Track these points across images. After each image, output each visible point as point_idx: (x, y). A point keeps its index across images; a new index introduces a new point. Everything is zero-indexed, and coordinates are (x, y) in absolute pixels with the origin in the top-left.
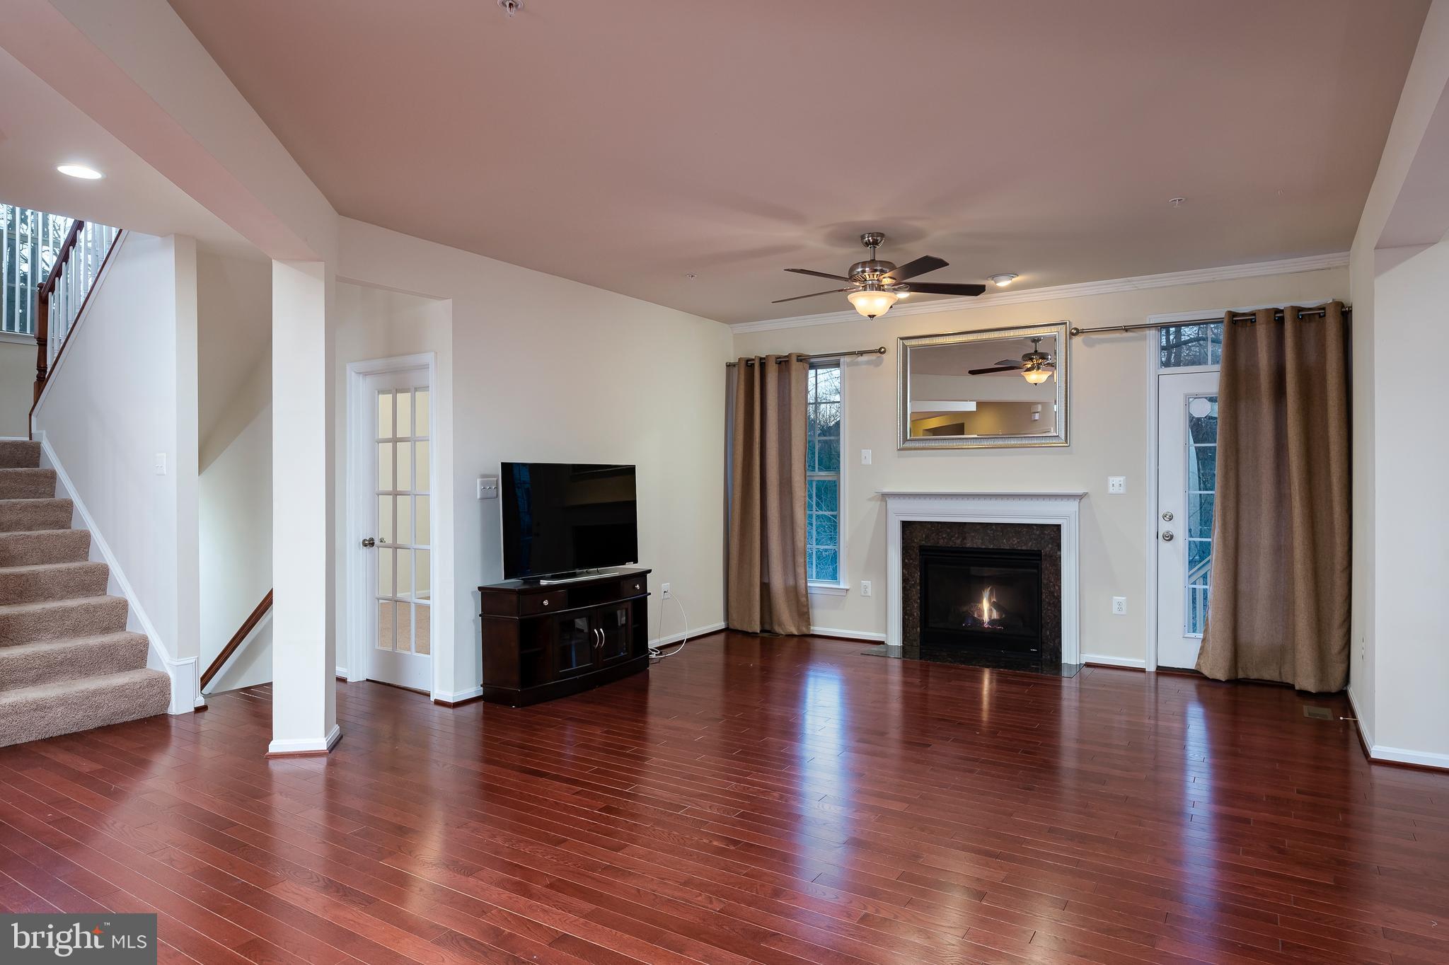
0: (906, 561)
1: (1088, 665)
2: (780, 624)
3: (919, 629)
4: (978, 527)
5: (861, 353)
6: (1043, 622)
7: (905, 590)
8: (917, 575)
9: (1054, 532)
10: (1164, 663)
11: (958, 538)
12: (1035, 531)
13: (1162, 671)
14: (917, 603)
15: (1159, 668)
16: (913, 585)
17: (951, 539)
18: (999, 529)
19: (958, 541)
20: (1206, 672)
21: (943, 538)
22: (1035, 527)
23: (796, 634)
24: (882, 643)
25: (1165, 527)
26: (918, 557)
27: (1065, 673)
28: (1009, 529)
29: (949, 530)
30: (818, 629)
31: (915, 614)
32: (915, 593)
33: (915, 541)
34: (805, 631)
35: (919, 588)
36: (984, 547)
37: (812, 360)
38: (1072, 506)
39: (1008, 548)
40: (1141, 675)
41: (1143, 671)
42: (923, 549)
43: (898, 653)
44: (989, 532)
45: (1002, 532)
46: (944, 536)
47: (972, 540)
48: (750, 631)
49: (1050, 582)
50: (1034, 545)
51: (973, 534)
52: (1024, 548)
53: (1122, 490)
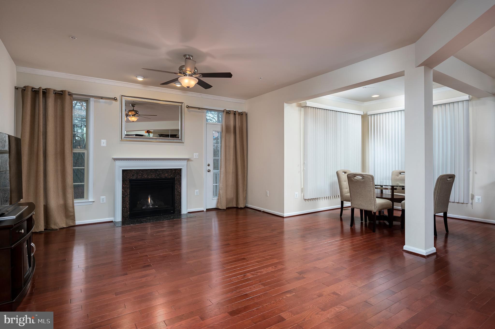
0: (124, 186)
1: (189, 213)
2: (55, 224)
3: (129, 212)
4: (154, 171)
5: (102, 98)
6: (175, 201)
7: (123, 198)
8: (128, 191)
9: (179, 171)
10: (208, 208)
11: (146, 175)
12: (173, 171)
13: (208, 210)
14: (128, 202)
15: (207, 209)
16: (127, 195)
17: (143, 176)
18: (161, 171)
19: (146, 176)
20: (220, 208)
21: (140, 176)
22: (173, 170)
23: (65, 227)
24: (112, 222)
25: (209, 168)
26: (129, 184)
27: (183, 217)
28: (164, 171)
29: (142, 172)
30: (78, 222)
31: (127, 207)
32: (128, 199)
33: (128, 177)
34: (72, 224)
35: (129, 196)
36: (155, 178)
37: (74, 96)
38: (185, 163)
39: (164, 177)
40: (203, 212)
41: (203, 211)
42: (131, 181)
43: (120, 224)
44: (157, 172)
45: (162, 172)
46: (140, 175)
47: (151, 176)
48: (38, 231)
49: (178, 188)
50: (173, 176)
51: (151, 173)
52: (170, 177)
53: (198, 157)
